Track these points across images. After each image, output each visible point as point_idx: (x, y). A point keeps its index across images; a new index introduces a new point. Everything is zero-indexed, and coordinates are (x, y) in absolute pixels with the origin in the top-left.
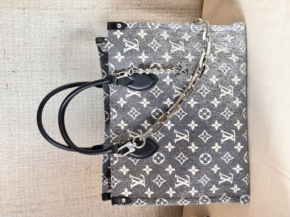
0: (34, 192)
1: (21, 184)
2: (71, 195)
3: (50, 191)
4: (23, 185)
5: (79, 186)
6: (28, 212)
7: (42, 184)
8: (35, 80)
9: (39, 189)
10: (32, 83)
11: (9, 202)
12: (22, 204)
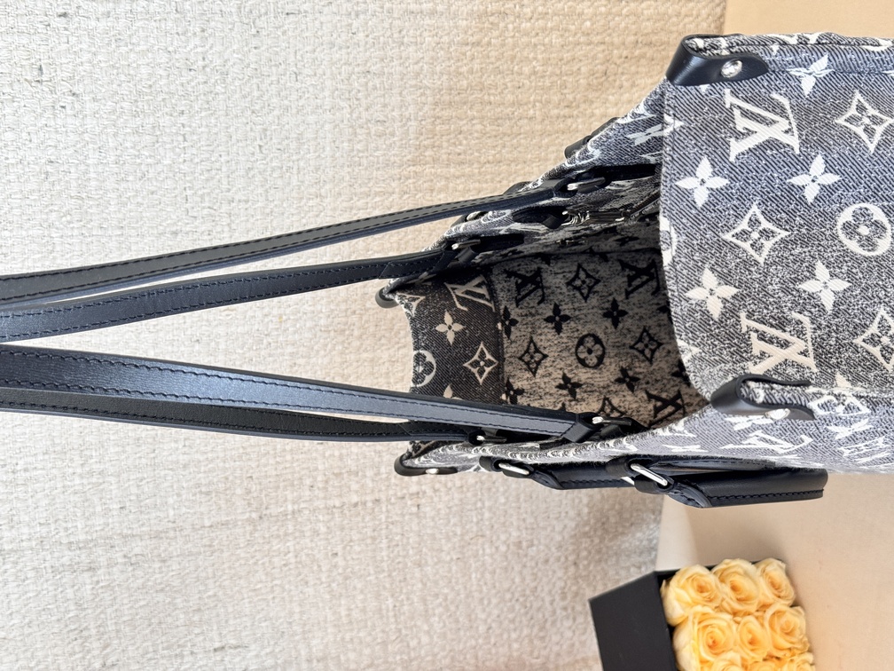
0: (139, 492)
1: (93, 460)
2: (273, 501)
3: (198, 485)
4: (98, 466)
5: (303, 469)
6: (115, 569)
7: (170, 458)
8: (143, 53)
9: (160, 477)
10: (135, 65)
11: (44, 530)
12: (95, 536)
